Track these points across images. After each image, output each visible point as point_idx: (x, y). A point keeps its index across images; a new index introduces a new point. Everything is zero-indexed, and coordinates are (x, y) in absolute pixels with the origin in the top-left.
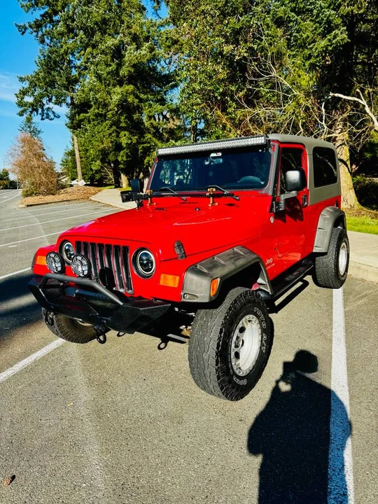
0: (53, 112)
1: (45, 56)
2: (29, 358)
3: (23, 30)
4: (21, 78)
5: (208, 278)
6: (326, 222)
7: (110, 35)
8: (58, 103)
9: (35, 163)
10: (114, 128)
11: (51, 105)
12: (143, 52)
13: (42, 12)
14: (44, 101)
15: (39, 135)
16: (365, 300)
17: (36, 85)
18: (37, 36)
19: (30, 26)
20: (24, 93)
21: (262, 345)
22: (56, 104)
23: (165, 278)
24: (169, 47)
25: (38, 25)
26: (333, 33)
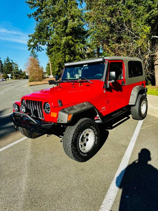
0: (41, 48)
1: (38, 26)
2: (13, 143)
3: (30, 16)
4: (29, 36)
5: (67, 114)
6: (135, 92)
7: (62, 16)
8: (43, 44)
9: (35, 68)
10: (64, 54)
11: (40, 45)
12: (75, 23)
13: (37, 9)
14: (38, 44)
15: (37, 57)
16: (151, 125)
17: (35, 38)
18: (35, 18)
19: (33, 15)
20: (30, 41)
21: (95, 141)
22: (42, 45)
23: (53, 114)
24: (88, 19)
25: (36, 14)
26: (151, 11)
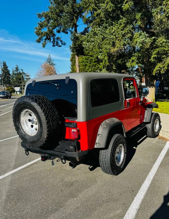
4: (39, 15)
20: (41, 26)
